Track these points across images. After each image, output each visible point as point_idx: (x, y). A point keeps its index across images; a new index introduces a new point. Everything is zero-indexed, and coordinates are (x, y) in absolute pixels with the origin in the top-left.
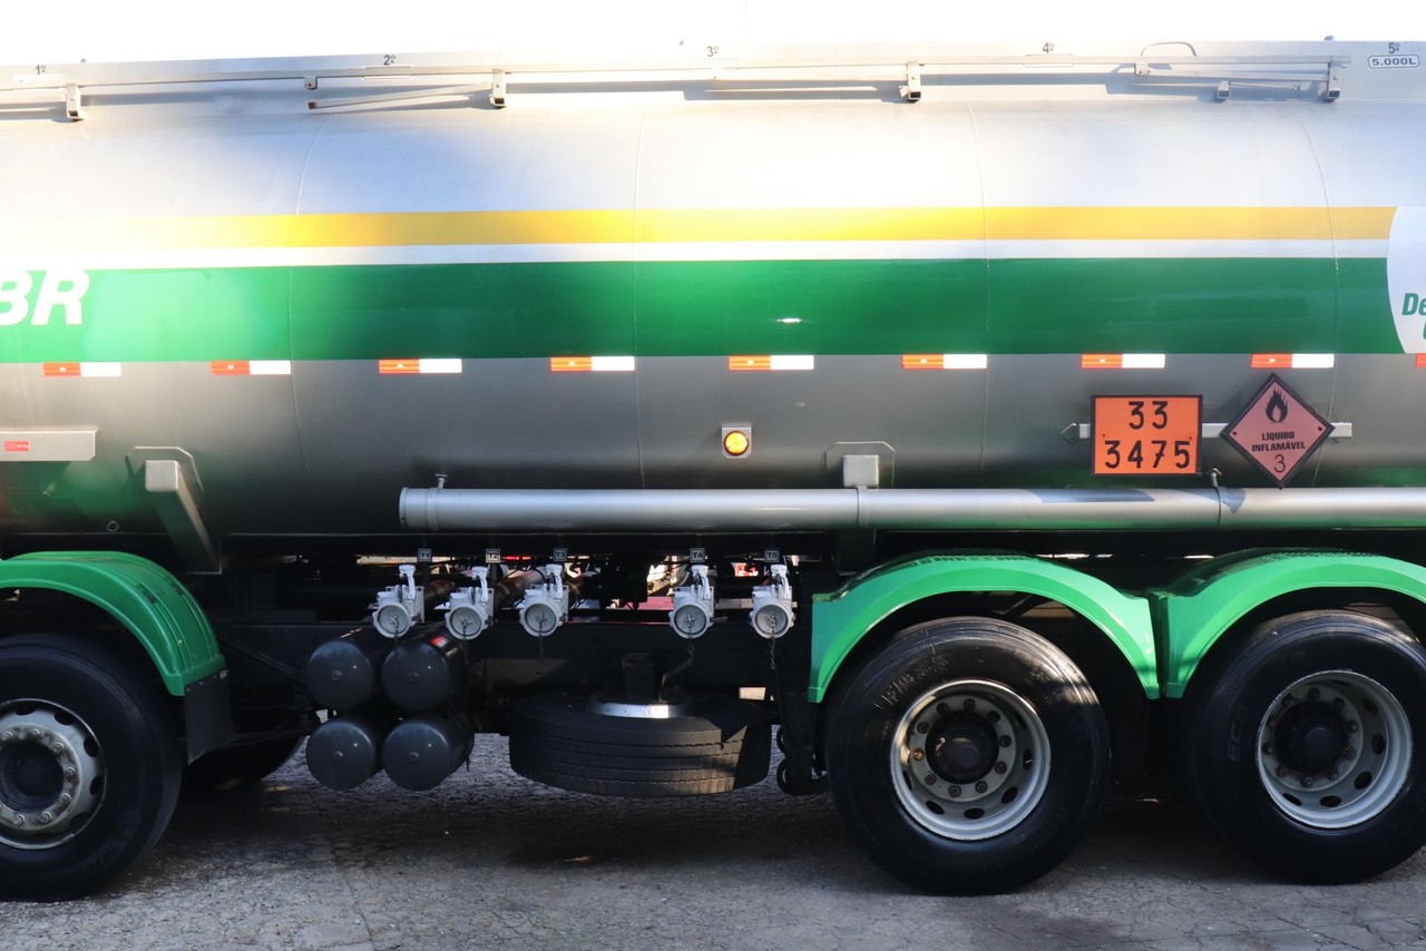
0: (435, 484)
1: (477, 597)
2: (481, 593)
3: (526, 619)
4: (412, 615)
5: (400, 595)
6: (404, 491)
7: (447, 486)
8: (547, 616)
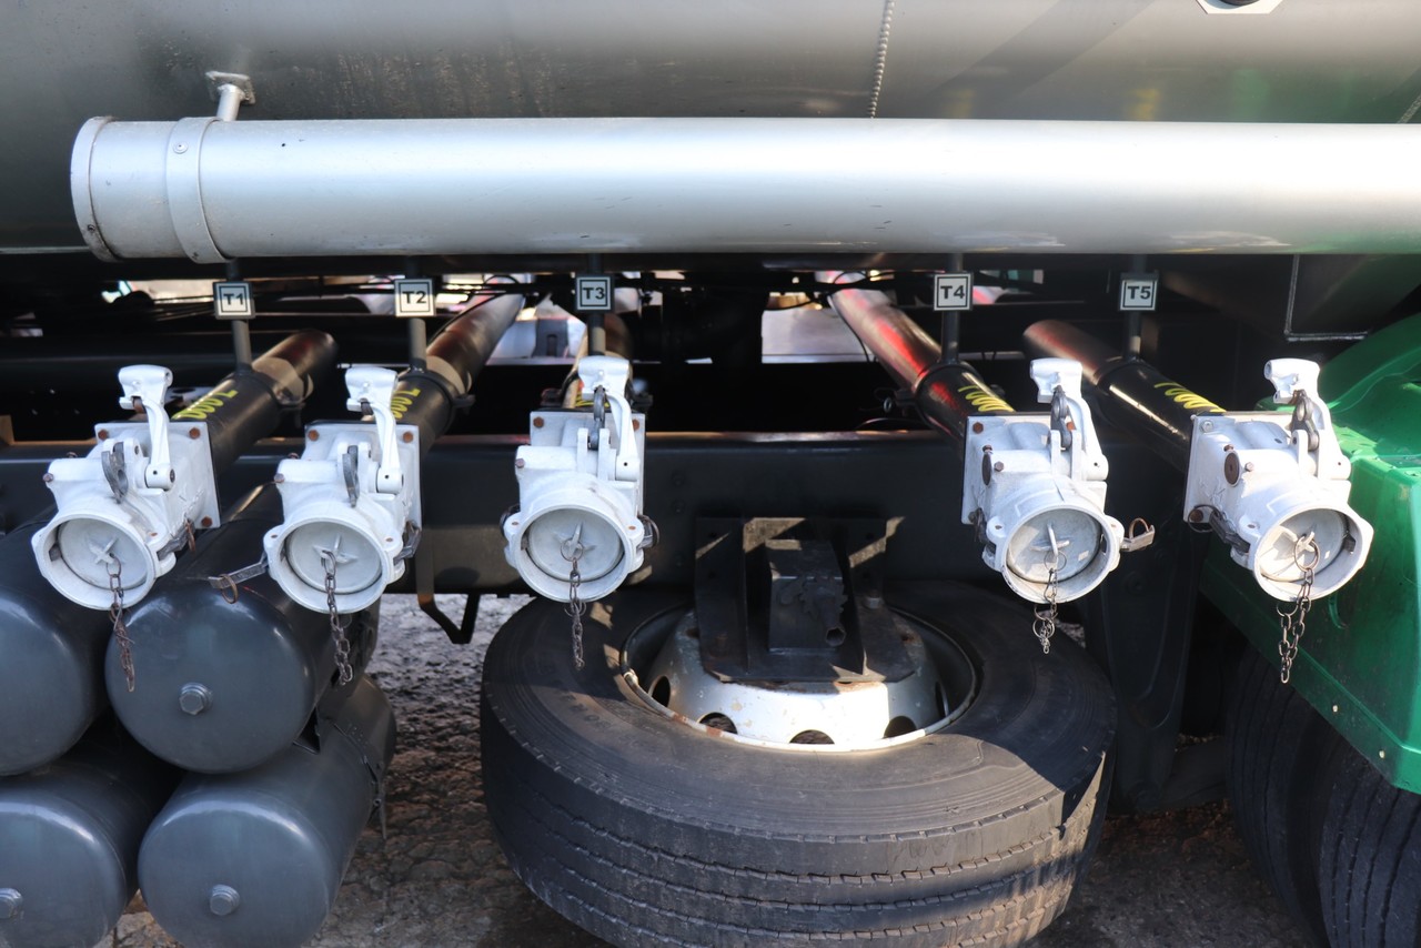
0: (203, 104)
1: (366, 473)
2: (376, 456)
3: (526, 548)
4: (158, 542)
5: (116, 476)
6: (89, 128)
7: (246, 111)
8: (593, 539)
